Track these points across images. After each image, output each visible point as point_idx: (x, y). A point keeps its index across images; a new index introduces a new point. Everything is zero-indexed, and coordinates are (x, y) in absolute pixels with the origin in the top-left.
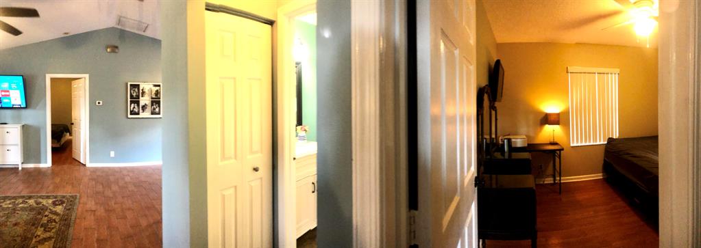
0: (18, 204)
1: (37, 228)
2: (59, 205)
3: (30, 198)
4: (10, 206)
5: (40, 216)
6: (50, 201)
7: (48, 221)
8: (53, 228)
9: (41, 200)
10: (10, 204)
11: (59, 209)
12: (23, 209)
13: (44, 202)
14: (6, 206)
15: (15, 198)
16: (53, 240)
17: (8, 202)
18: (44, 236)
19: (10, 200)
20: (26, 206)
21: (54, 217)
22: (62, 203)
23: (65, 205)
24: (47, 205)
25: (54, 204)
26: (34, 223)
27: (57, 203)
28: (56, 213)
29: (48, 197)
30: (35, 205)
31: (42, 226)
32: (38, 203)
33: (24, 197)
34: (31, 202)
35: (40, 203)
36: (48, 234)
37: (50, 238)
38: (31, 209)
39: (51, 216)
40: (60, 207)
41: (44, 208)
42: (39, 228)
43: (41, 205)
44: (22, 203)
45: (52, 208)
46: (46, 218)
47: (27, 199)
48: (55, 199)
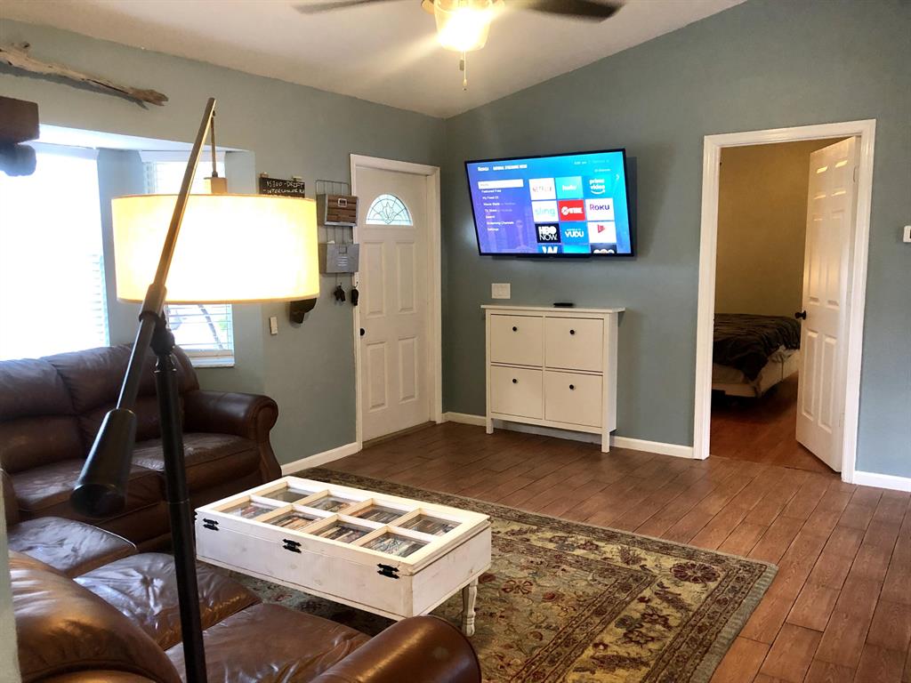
0: (572, 547)
1: (606, 623)
2: (695, 580)
3: (611, 537)
4: (551, 546)
5: (623, 596)
6: (669, 562)
7: (643, 616)
8: (653, 639)
9: (640, 552)
10: (551, 541)
11: (691, 592)
12: (581, 564)
13: (650, 560)
14: (540, 544)
15: (568, 528)
16: (645, 670)
17: (549, 535)
18: (622, 652)
19: (553, 529)
20: (592, 556)
21: (667, 610)
22: (708, 576)
23: (712, 585)
24: (656, 571)
25: (680, 573)
26: (602, 609)
27: (689, 573)
28: (675, 602)
29: (665, 550)
30: (618, 561)
31: (622, 623)
32: (623, 553)
33: (593, 531)
34: (611, 550)
35: (637, 560)
36: (633, 650)
37: (636, 662)
38: (607, 569)
39: (656, 603)
40: (698, 587)
41: (644, 578)
42: (612, 625)
43: (636, 567)
44: (584, 547)
45: (666, 583)
46: (642, 606)
47: (600, 539)
48: (684, 561)
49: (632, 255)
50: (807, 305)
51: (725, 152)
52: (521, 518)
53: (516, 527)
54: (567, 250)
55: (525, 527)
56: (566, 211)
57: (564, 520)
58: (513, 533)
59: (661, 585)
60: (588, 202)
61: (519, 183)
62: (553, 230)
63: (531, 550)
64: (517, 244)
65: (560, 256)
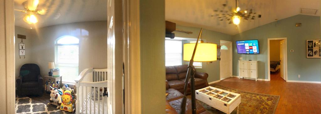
0: (252, 97)
2: (270, 100)
3: (258, 95)
5: (260, 105)
6: (266, 98)
7: (263, 108)
8: (265, 112)
9: (262, 97)
10: (249, 96)
12: (254, 100)
13: (263, 98)
15: (252, 94)
17: (249, 95)
19: (250, 94)
21: (266, 106)
22: (272, 99)
23: (272, 101)
24: (264, 100)
25: (268, 100)
26: (257, 108)
27: (269, 99)
28: (267, 105)
29: (265, 96)
30: (259, 99)
31: (260, 110)
32: (260, 97)
33: (255, 94)
34: (258, 97)
35: (262, 98)
38: (258, 100)
40: (270, 102)
41: (263, 101)
42: (259, 110)
43: (261, 99)
44: (254, 97)
45: (266, 101)
46: (263, 106)
47: (256, 95)
48: (268, 97)
49: (259, 54)
50: (281, 60)
51: (270, 41)
52: (245, 92)
53: (244, 94)
54: (250, 53)
55: (246, 94)
56: (250, 48)
57: (251, 92)
58: (243, 95)
59: (265, 102)
60: (253, 47)
61: (243, 44)
62: (248, 50)
63: (247, 98)
64: (243, 52)
65: (249, 54)
